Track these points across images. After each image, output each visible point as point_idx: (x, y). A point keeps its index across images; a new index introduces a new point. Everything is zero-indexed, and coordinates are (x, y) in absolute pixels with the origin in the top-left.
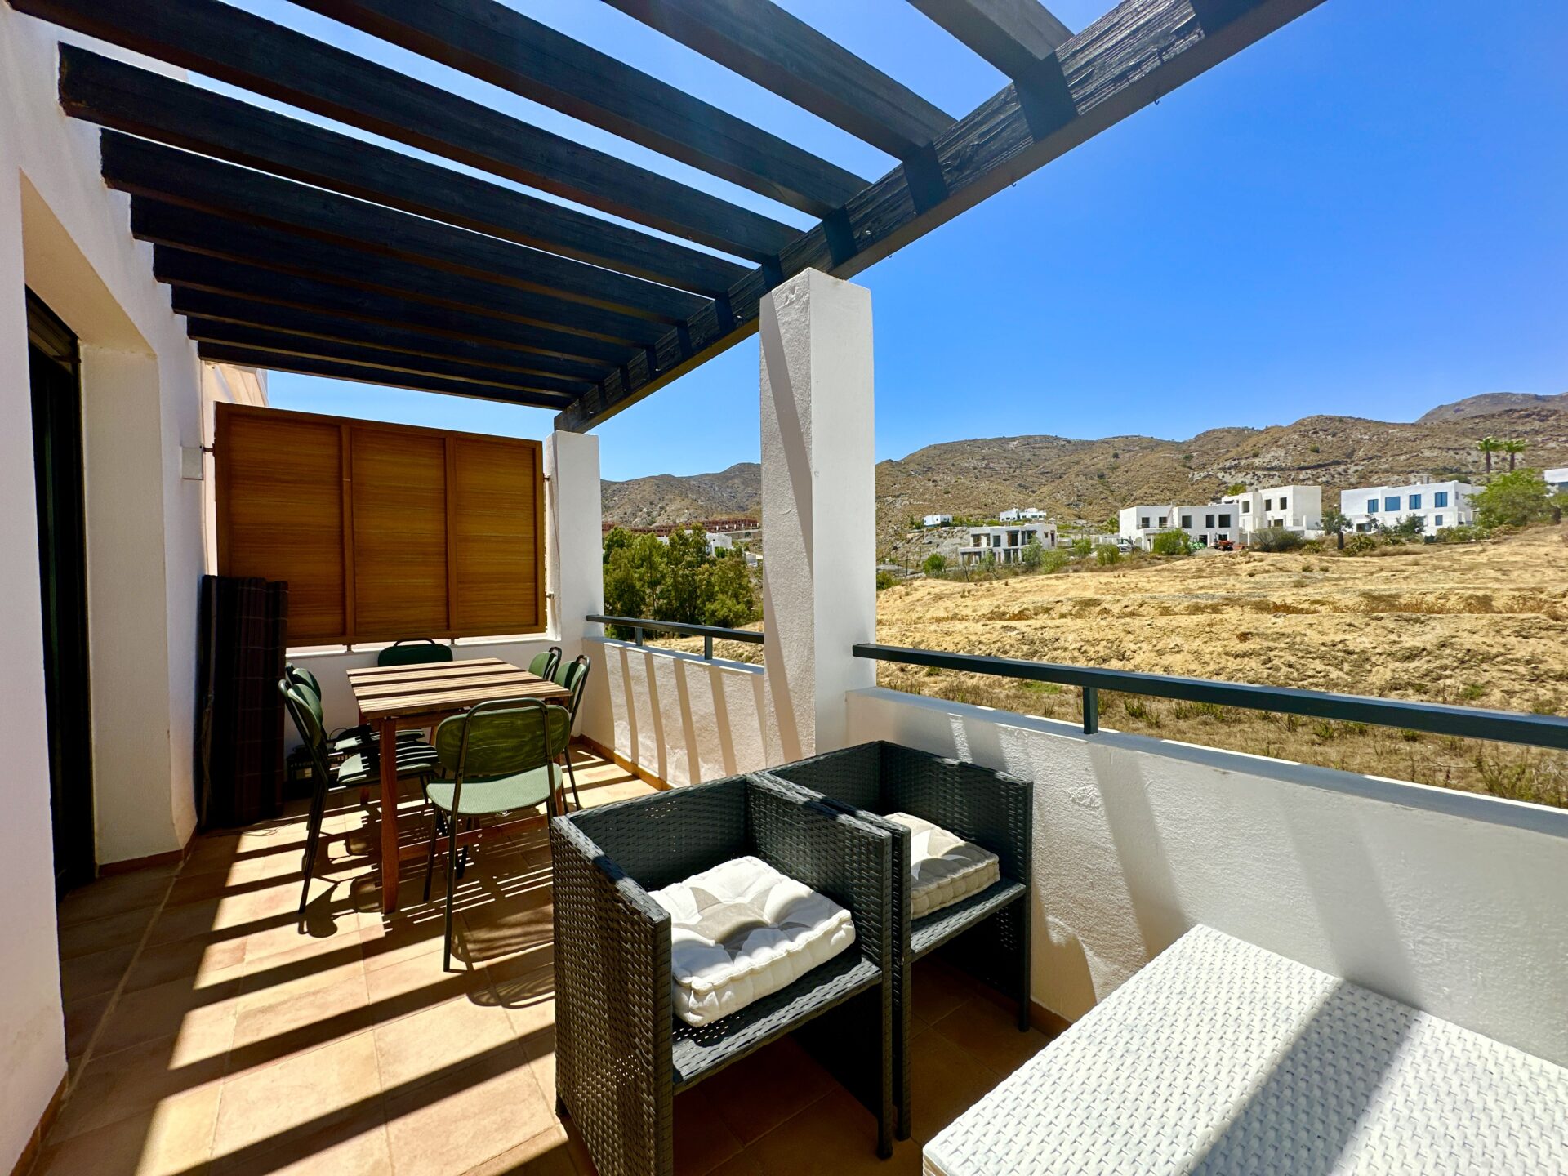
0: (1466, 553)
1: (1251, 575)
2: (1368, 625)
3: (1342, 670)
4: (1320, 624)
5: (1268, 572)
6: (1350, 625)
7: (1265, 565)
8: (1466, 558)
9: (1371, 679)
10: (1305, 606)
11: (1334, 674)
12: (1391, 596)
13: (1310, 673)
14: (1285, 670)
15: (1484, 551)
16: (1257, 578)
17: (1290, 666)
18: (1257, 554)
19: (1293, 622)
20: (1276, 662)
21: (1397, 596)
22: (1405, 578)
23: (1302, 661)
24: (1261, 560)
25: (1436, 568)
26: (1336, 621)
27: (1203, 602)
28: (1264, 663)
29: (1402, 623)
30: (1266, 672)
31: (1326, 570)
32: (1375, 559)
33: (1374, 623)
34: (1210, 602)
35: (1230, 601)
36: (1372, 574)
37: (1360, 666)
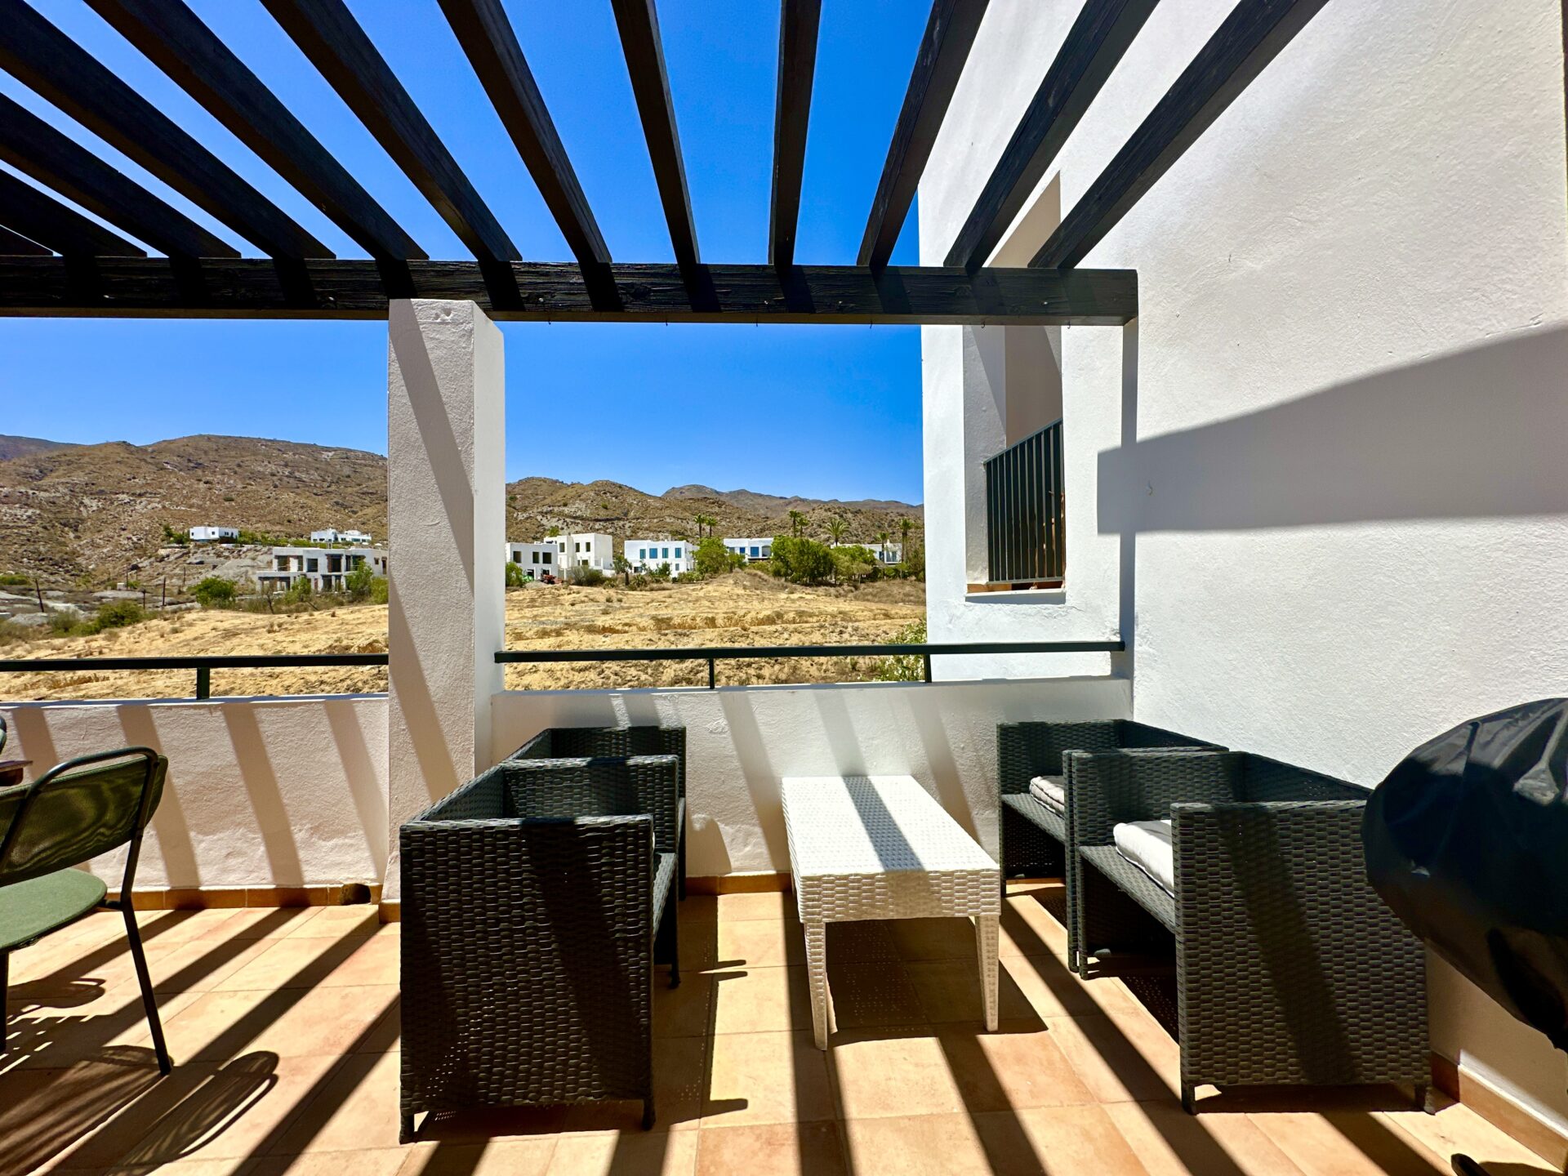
0: (693, 590)
1: (573, 605)
2: (660, 639)
3: (647, 673)
4: (633, 641)
5: (583, 602)
6: (650, 640)
7: (581, 596)
8: (694, 593)
9: (664, 678)
10: (620, 628)
11: (643, 677)
12: (667, 619)
13: (629, 678)
14: (613, 677)
15: (702, 589)
16: (577, 607)
17: (616, 674)
18: (575, 588)
19: (616, 640)
20: (607, 672)
21: (670, 619)
22: (666, 607)
23: (624, 670)
24: (578, 593)
25: (681, 600)
26: (642, 638)
27: (549, 627)
28: (599, 674)
29: (678, 637)
30: (601, 680)
31: (620, 601)
32: (648, 593)
33: (663, 638)
34: (554, 627)
35: (569, 626)
36: (648, 603)
37: (657, 670)
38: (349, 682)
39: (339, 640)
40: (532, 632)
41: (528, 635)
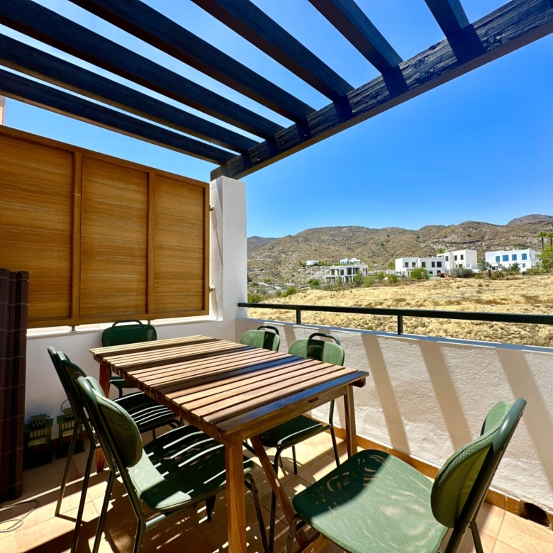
0: (542, 279)
1: (458, 288)
2: (534, 309)
3: (526, 330)
5: (464, 286)
6: (526, 309)
7: (463, 283)
8: (543, 281)
9: (540, 335)
11: (523, 332)
12: (535, 296)
13: (512, 332)
14: (500, 331)
15: (549, 278)
16: (461, 289)
17: (502, 329)
18: (458, 279)
20: (495, 327)
21: (537, 297)
23: (507, 327)
24: (461, 282)
26: (519, 308)
28: (490, 328)
29: (549, 308)
30: (491, 332)
31: (488, 286)
32: (506, 281)
36: (508, 287)
37: (534, 329)
38: (363, 320)
39: (357, 302)
40: (443, 302)
41: (441, 303)
